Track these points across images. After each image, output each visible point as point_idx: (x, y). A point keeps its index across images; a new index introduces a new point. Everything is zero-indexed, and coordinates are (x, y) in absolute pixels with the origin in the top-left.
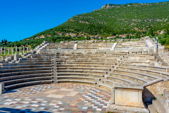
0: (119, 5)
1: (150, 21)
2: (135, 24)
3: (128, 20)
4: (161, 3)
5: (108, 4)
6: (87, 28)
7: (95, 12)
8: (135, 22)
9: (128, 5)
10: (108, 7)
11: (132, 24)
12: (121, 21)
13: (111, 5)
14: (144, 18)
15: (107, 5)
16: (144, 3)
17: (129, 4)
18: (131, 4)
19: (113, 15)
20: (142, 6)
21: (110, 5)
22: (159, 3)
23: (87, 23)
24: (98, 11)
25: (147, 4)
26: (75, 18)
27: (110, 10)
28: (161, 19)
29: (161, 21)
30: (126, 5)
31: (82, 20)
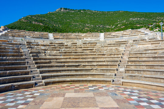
0: (73, 10)
1: (101, 27)
2: (89, 29)
3: (82, 25)
4: (109, 12)
5: (63, 8)
6: (42, 29)
7: (50, 14)
8: (88, 27)
9: (82, 11)
10: (62, 10)
11: (86, 28)
12: (76, 26)
13: (66, 9)
14: (96, 24)
15: (61, 9)
16: (95, 11)
17: (82, 10)
18: (84, 10)
19: (68, 19)
20: (94, 13)
21: (64, 8)
22: (108, 12)
23: (41, 24)
24: (53, 14)
25: (98, 11)
26: (27, 18)
27: (65, 14)
28: (110, 25)
29: (110, 27)
30: (79, 11)
31: (36, 21)
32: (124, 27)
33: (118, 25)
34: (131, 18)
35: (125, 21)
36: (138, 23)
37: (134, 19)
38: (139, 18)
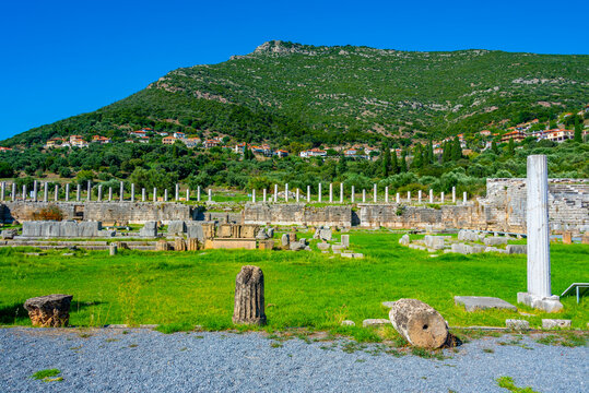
0: (313, 48)
1: (414, 107)
2: (375, 115)
3: (349, 101)
4: (434, 54)
5: (277, 42)
6: (227, 118)
7: (237, 61)
8: (369, 107)
9: (342, 52)
10: (276, 49)
11: (365, 113)
12: (329, 103)
13: (289, 45)
14: (397, 97)
15: (272, 43)
16: (387, 50)
17: (344, 48)
18: (348, 47)
19: (299, 80)
20: (384, 59)
21: (282, 43)
22: (430, 53)
23: (223, 100)
24: (247, 62)
25: (397, 52)
26: (175, 80)
27: (287, 61)
28: (443, 102)
29: (443, 109)
30: (334, 51)
31: (205, 88)
32: (494, 108)
33: (472, 101)
34: (516, 77)
35: (496, 88)
36: (544, 97)
37: (528, 82)
38: (547, 77)
